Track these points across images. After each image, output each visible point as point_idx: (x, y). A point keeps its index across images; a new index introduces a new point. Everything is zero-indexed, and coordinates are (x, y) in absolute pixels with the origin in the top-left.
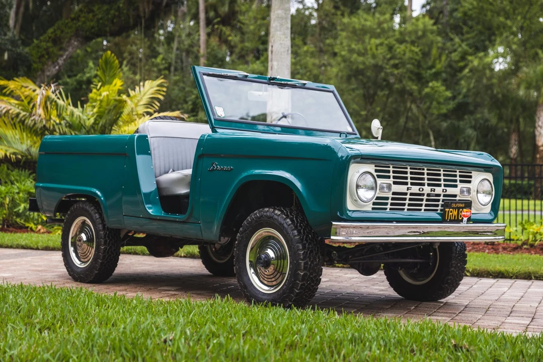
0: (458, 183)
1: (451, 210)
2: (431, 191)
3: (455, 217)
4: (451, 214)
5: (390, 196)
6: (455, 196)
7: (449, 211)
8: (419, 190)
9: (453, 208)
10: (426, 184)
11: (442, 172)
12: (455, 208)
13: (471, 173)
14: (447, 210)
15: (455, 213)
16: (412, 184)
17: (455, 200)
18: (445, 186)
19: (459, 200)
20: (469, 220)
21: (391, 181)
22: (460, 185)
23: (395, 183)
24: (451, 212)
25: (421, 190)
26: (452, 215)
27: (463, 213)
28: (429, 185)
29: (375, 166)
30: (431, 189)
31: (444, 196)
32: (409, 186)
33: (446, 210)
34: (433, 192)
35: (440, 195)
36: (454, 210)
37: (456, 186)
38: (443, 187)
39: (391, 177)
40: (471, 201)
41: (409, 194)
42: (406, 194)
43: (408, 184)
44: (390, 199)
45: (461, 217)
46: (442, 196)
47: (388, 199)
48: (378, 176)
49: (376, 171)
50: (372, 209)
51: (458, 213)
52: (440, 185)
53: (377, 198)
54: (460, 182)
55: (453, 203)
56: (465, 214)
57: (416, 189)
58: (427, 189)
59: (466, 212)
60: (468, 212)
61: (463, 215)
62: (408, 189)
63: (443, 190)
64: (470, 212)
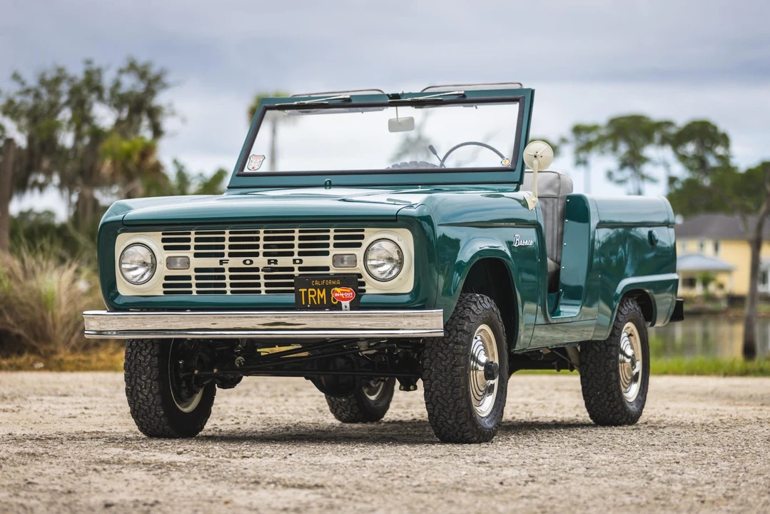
0: (331, 248)
1: (310, 290)
3: (322, 300)
4: (313, 296)
5: (193, 274)
6: (327, 268)
7: (306, 293)
8: (244, 262)
9: (316, 287)
10: (261, 254)
11: (297, 235)
12: (321, 287)
13: (363, 231)
14: (303, 290)
15: (322, 294)
16: (231, 255)
17: (328, 274)
18: (300, 254)
19: (335, 274)
20: (356, 305)
21: (190, 254)
22: (333, 251)
23: (196, 255)
24: (312, 293)
25: (248, 262)
26: (316, 298)
27: (336, 295)
28: (265, 254)
30: (269, 260)
31: (302, 269)
32: (226, 257)
33: (300, 290)
34: (273, 265)
35: (292, 269)
36: (318, 290)
37: (327, 253)
38: (296, 256)
39: (192, 247)
40: (360, 276)
41: (227, 270)
42: (223, 270)
43: (222, 255)
44: (193, 278)
45: (335, 300)
46: (296, 269)
47: (189, 278)
48: (166, 248)
49: (164, 240)
50: (165, 292)
51: (328, 295)
52: (292, 254)
53: (167, 278)
54: (334, 246)
55: (315, 280)
56: (342, 295)
57: (237, 262)
58: (261, 262)
59: (342, 292)
60: (347, 292)
61: (337, 297)
62: (221, 262)
63: (294, 261)
64: (351, 291)
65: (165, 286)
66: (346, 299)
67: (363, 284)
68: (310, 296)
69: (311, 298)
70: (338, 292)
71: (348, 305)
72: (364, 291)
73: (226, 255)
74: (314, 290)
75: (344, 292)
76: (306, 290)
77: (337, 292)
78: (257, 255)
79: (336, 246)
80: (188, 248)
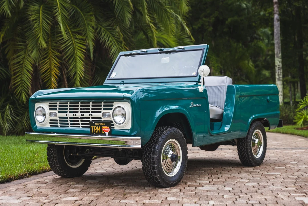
0: (102, 110)
1: (95, 127)
2: (82, 115)
3: (99, 131)
4: (96, 129)
5: (58, 119)
6: (100, 118)
7: (93, 128)
8: (74, 115)
9: (97, 126)
10: (79, 112)
11: (91, 104)
12: (98, 126)
13: (113, 103)
14: (92, 127)
15: (99, 129)
16: (70, 112)
17: (101, 121)
18: (92, 112)
19: (104, 121)
21: (56, 111)
22: (103, 111)
23: (59, 112)
24: (95, 128)
26: (97, 130)
27: (103, 129)
28: (81, 112)
29: (49, 103)
30: (81, 114)
31: (92, 118)
32: (68, 113)
33: (91, 127)
34: (83, 116)
35: (89, 118)
37: (100, 112)
38: (90, 113)
39: (58, 109)
40: (112, 122)
41: (68, 118)
42: (67, 118)
43: (67, 112)
44: (58, 120)
45: (103, 132)
46: (91, 118)
47: (57, 120)
48: (50, 109)
49: (49, 106)
50: (50, 126)
51: (101, 129)
52: (89, 112)
53: (51, 120)
54: (103, 109)
55: (96, 123)
56: (105, 129)
57: (71, 115)
58: (79, 115)
59: (105, 128)
61: (104, 130)
62: (66, 115)
63: (90, 115)
64: (108, 128)
65: (50, 123)
66: (107, 131)
67: (113, 125)
68: (95, 129)
70: (104, 128)
71: (108, 134)
72: (114, 128)
73: (68, 112)
74: (96, 127)
75: (106, 128)
76: (93, 127)
78: (77, 112)
79: (104, 109)
80: (56, 109)
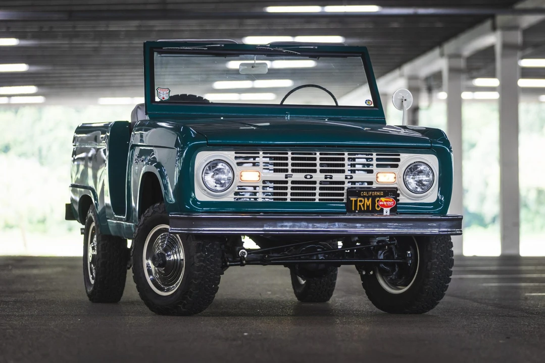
0: (374, 168)
1: (359, 199)
2: (326, 178)
3: (368, 207)
4: (361, 204)
5: (260, 185)
6: (371, 183)
7: (356, 201)
8: (306, 177)
9: (364, 197)
10: (318, 171)
11: (346, 157)
12: (368, 197)
13: (399, 155)
14: (353, 199)
15: (369, 202)
16: (293, 171)
17: (373, 188)
18: (350, 171)
19: (379, 188)
22: (376, 170)
24: (361, 201)
25: (309, 177)
26: (363, 205)
27: (381, 203)
28: (322, 171)
29: (236, 153)
31: (350, 183)
32: (289, 173)
34: (328, 180)
35: (343, 183)
36: (366, 199)
37: (371, 172)
38: (348, 173)
39: (261, 164)
40: (397, 189)
41: (290, 182)
42: (287, 182)
43: (287, 171)
44: (260, 188)
45: (378, 207)
47: (257, 188)
48: (239, 164)
49: (237, 158)
50: (236, 199)
51: (373, 203)
52: (343, 171)
54: (377, 167)
55: (363, 191)
56: (385, 203)
57: (300, 177)
59: (385, 201)
60: (389, 201)
61: (381, 205)
63: (346, 176)
64: (393, 201)
65: (236, 194)
66: (388, 207)
67: (398, 195)
68: (359, 204)
69: (360, 205)
70: (383, 201)
71: (389, 211)
72: (399, 200)
74: (362, 199)
75: (387, 201)
76: (356, 199)
77: (381, 201)
78: (315, 171)
80: (257, 164)
